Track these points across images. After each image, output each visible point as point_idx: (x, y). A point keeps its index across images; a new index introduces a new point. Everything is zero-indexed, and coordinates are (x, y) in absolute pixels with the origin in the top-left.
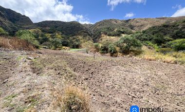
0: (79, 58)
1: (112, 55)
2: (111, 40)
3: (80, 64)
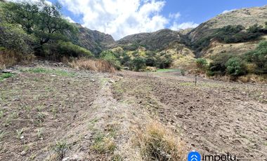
0: (170, 83)
1: (234, 79)
2: (235, 51)
3: (172, 92)
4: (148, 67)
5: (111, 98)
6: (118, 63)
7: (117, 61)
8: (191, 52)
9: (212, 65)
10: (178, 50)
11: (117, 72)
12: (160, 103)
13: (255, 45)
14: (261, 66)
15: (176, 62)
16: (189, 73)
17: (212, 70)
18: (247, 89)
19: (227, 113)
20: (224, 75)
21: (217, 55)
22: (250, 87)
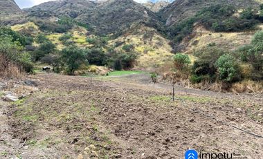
1: (227, 88)
2: (226, 44)
3: (134, 115)
4: (94, 67)
5: (7, 137)
6: (26, 57)
7: (25, 54)
9: (196, 64)
10: (145, 37)
11: (24, 76)
12: (113, 139)
13: (251, 38)
14: (258, 68)
15: (142, 59)
16: (164, 79)
17: (198, 73)
18: (242, 103)
19: (219, 144)
20: (213, 81)
21: (203, 50)
22: (246, 100)
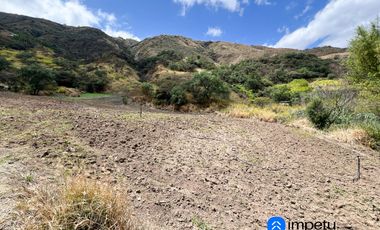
1: (178, 109)
2: (177, 79)
3: (107, 129)
8: (135, 73)
9: (158, 92)
10: (117, 66)
12: (88, 149)
13: (192, 75)
14: (195, 96)
15: (114, 84)
16: (133, 101)
17: (160, 98)
18: (186, 118)
19: (172, 144)
20: (169, 104)
21: (162, 82)
22: (188, 116)
